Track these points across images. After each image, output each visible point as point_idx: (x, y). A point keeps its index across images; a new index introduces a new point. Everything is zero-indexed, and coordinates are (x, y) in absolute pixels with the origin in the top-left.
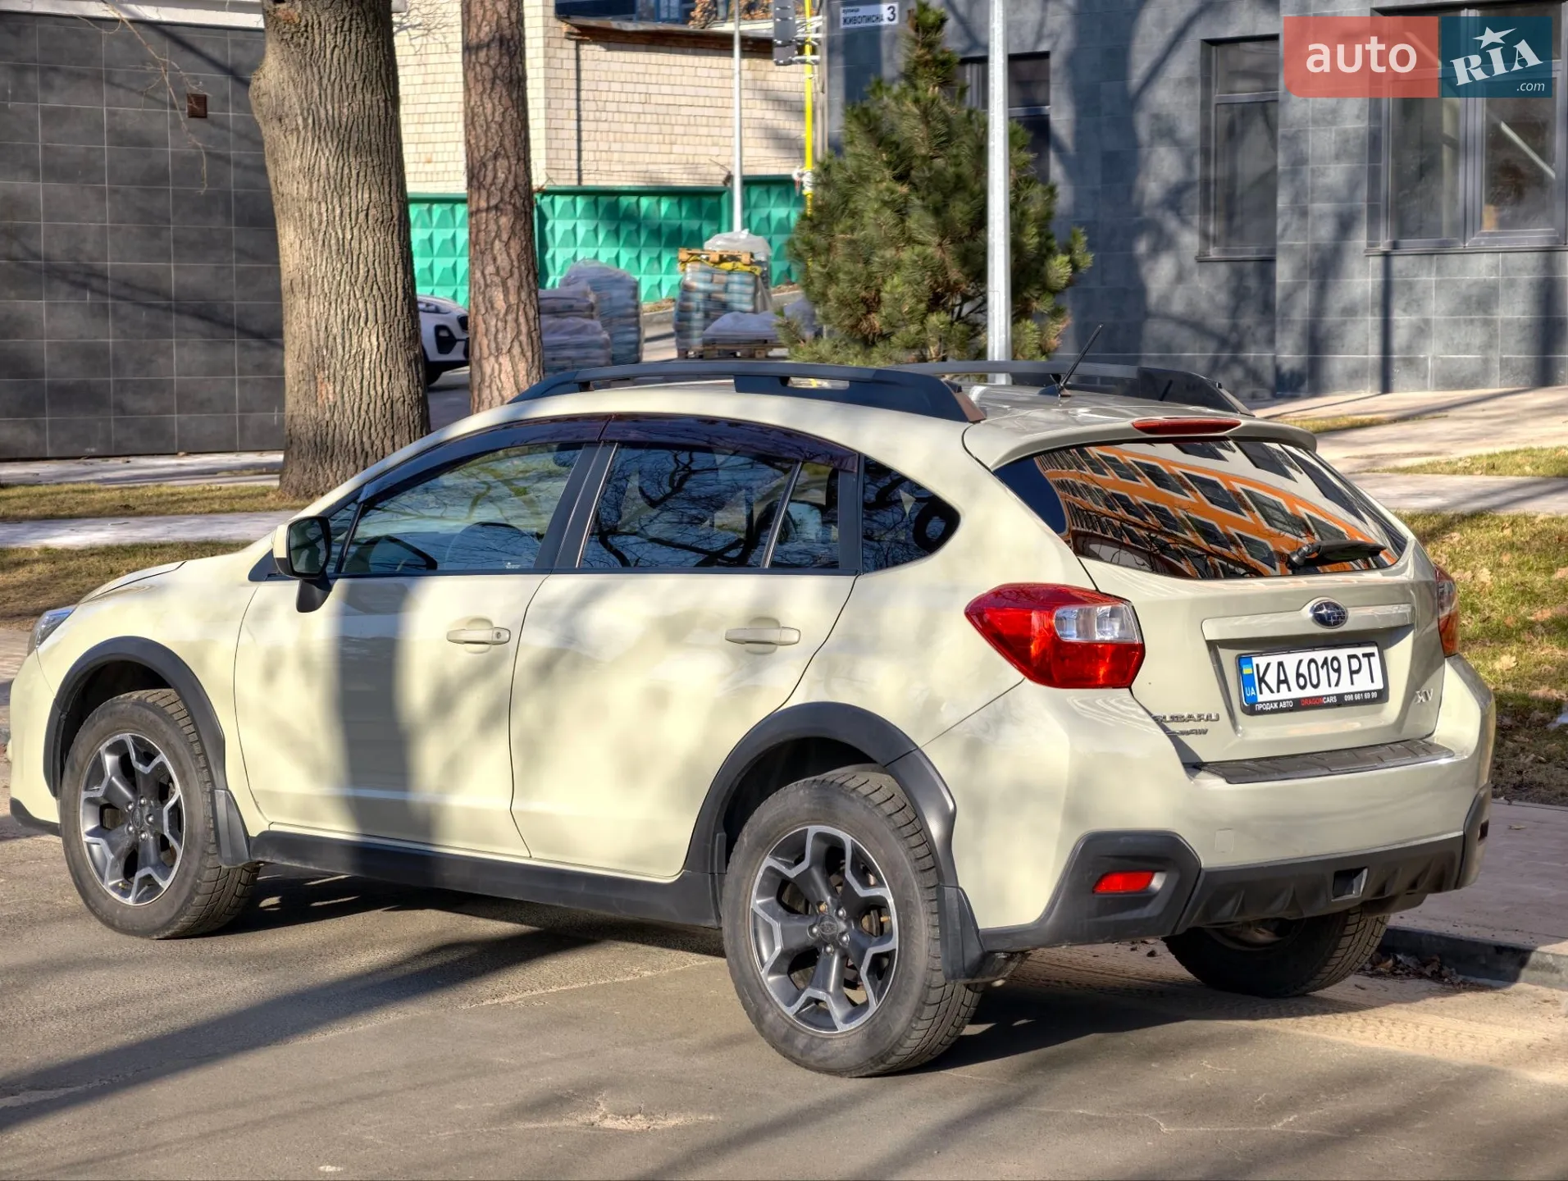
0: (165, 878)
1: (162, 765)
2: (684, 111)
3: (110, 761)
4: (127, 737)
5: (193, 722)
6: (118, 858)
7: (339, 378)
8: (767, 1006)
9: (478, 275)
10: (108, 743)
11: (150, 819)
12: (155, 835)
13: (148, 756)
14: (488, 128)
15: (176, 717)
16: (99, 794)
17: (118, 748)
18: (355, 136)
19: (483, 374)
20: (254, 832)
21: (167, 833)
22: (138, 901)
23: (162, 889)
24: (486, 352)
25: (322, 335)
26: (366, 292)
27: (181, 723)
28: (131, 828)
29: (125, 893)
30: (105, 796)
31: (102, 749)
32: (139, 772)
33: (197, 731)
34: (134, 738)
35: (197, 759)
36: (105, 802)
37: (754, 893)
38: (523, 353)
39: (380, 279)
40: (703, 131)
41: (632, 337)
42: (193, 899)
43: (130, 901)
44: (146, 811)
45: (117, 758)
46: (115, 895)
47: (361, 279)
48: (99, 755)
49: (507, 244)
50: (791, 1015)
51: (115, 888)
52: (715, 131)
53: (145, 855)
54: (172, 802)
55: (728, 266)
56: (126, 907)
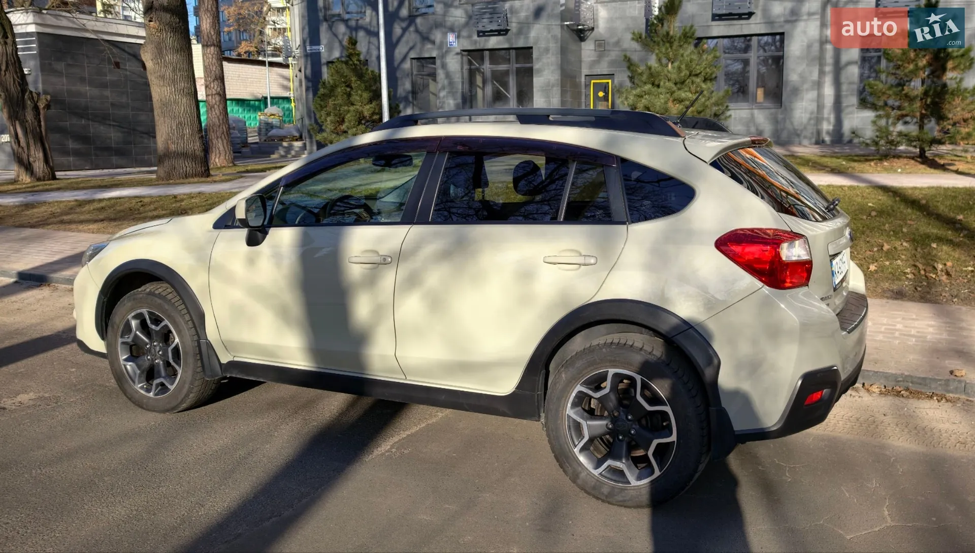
0: (172, 384)
1: (166, 326)
2: (249, 79)
3: (134, 323)
4: (144, 311)
5: (184, 303)
6: (142, 372)
7: (176, 143)
8: (580, 469)
9: (210, 115)
10: (133, 314)
11: (160, 353)
12: (163, 361)
13: (157, 321)
14: (211, 72)
15: (173, 301)
16: (130, 340)
17: (139, 317)
18: (178, 66)
19: (213, 143)
20: (224, 360)
21: (171, 361)
22: (156, 395)
23: (170, 390)
24: (213, 138)
25: (170, 129)
26: (184, 115)
27: (176, 304)
28: (149, 357)
29: (148, 391)
30: (133, 341)
31: (130, 317)
32: (152, 329)
33: (187, 308)
34: (148, 312)
35: (187, 323)
36: (132, 343)
37: (569, 405)
38: (225, 137)
39: (189, 111)
40: (255, 85)
41: (245, 136)
42: (189, 395)
43: (151, 394)
44: (158, 349)
45: (138, 321)
46: (142, 392)
47: (182, 111)
48: (128, 320)
49: (219, 106)
50: (596, 474)
51: (142, 388)
52: (258, 85)
53: (159, 372)
54: (173, 345)
55: (273, 117)
56: (150, 398)
